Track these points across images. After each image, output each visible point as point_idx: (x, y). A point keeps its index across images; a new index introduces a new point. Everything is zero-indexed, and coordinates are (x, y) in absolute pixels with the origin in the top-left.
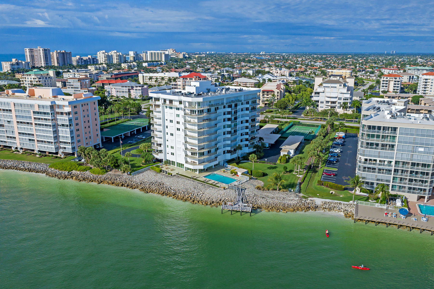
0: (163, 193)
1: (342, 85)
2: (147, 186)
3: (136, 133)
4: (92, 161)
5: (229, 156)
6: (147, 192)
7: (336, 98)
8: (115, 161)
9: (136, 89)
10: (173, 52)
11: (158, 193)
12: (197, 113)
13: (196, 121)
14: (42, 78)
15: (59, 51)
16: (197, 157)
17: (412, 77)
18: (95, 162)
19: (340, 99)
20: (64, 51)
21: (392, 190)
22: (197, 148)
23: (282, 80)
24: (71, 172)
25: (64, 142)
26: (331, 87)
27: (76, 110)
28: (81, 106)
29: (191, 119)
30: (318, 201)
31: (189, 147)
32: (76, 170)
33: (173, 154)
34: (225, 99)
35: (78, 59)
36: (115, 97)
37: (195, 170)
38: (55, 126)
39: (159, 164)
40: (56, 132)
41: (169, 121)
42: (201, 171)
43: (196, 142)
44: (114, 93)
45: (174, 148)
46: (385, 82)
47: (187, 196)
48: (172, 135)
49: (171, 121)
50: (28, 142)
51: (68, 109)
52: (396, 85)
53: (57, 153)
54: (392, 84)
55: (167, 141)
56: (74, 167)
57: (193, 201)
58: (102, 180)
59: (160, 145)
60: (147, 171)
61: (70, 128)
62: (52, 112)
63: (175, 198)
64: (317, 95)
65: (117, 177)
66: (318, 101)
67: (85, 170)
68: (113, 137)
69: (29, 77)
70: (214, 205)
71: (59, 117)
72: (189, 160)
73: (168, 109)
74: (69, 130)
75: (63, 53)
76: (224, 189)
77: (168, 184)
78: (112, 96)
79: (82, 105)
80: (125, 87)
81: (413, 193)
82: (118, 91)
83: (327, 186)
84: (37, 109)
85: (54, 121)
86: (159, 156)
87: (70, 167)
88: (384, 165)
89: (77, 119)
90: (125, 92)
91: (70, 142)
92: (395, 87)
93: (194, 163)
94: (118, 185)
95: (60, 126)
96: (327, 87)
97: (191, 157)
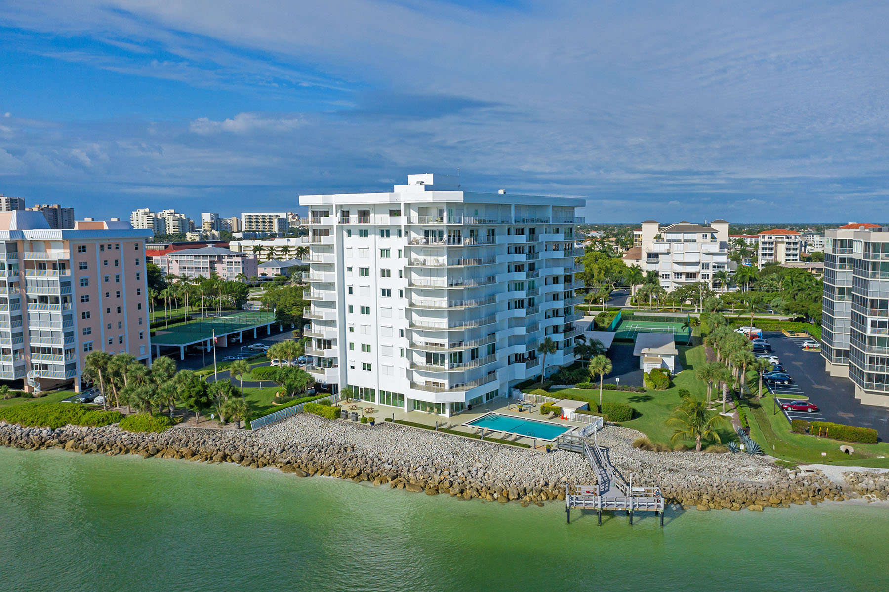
0: (359, 474)
1: (708, 237)
2: (304, 456)
3: (241, 341)
4: (127, 391)
5: (522, 372)
6: (308, 475)
7: (697, 264)
8: (198, 388)
9: (228, 262)
11: (343, 473)
12: (445, 236)
13: (444, 260)
15: (44, 206)
16: (447, 367)
17: (803, 243)
18: (139, 395)
19: (705, 266)
20: (56, 206)
22: (446, 341)
24: (62, 429)
25: (45, 350)
26: (685, 241)
27: (83, 257)
28: (98, 248)
29: (427, 258)
31: (419, 340)
32: (78, 423)
33: (367, 367)
34: (513, 208)
36: (178, 277)
37: (439, 407)
38: (18, 303)
39: (329, 397)
40: (19, 320)
41: (356, 271)
42: (457, 408)
43: (442, 323)
44: (175, 270)
45: (373, 348)
46: (767, 246)
47: (437, 477)
48: (365, 310)
49: (364, 272)
51: (59, 254)
52: (792, 252)
53: (19, 384)
54: (782, 249)
55: (351, 329)
56: (70, 415)
57: (462, 492)
58: (158, 447)
59: (328, 344)
60: (295, 416)
61: (64, 308)
62: (13, 261)
63: (400, 486)
64: (652, 259)
65: (206, 436)
66: (656, 274)
67: (103, 421)
68: (182, 346)
70: (531, 500)
71: (32, 276)
72: (419, 379)
73: (355, 237)
74: (59, 312)
75: (55, 210)
76: (549, 451)
77: (368, 446)
78: (172, 277)
79: (102, 246)
80: (203, 256)
82: (184, 268)
83: (824, 435)
85: (18, 289)
86: (326, 376)
87: (57, 415)
89: (84, 283)
90: (203, 268)
91: (61, 346)
92: (789, 255)
93: (436, 387)
94: (211, 458)
95: (35, 301)
96: (674, 241)
97: (427, 368)
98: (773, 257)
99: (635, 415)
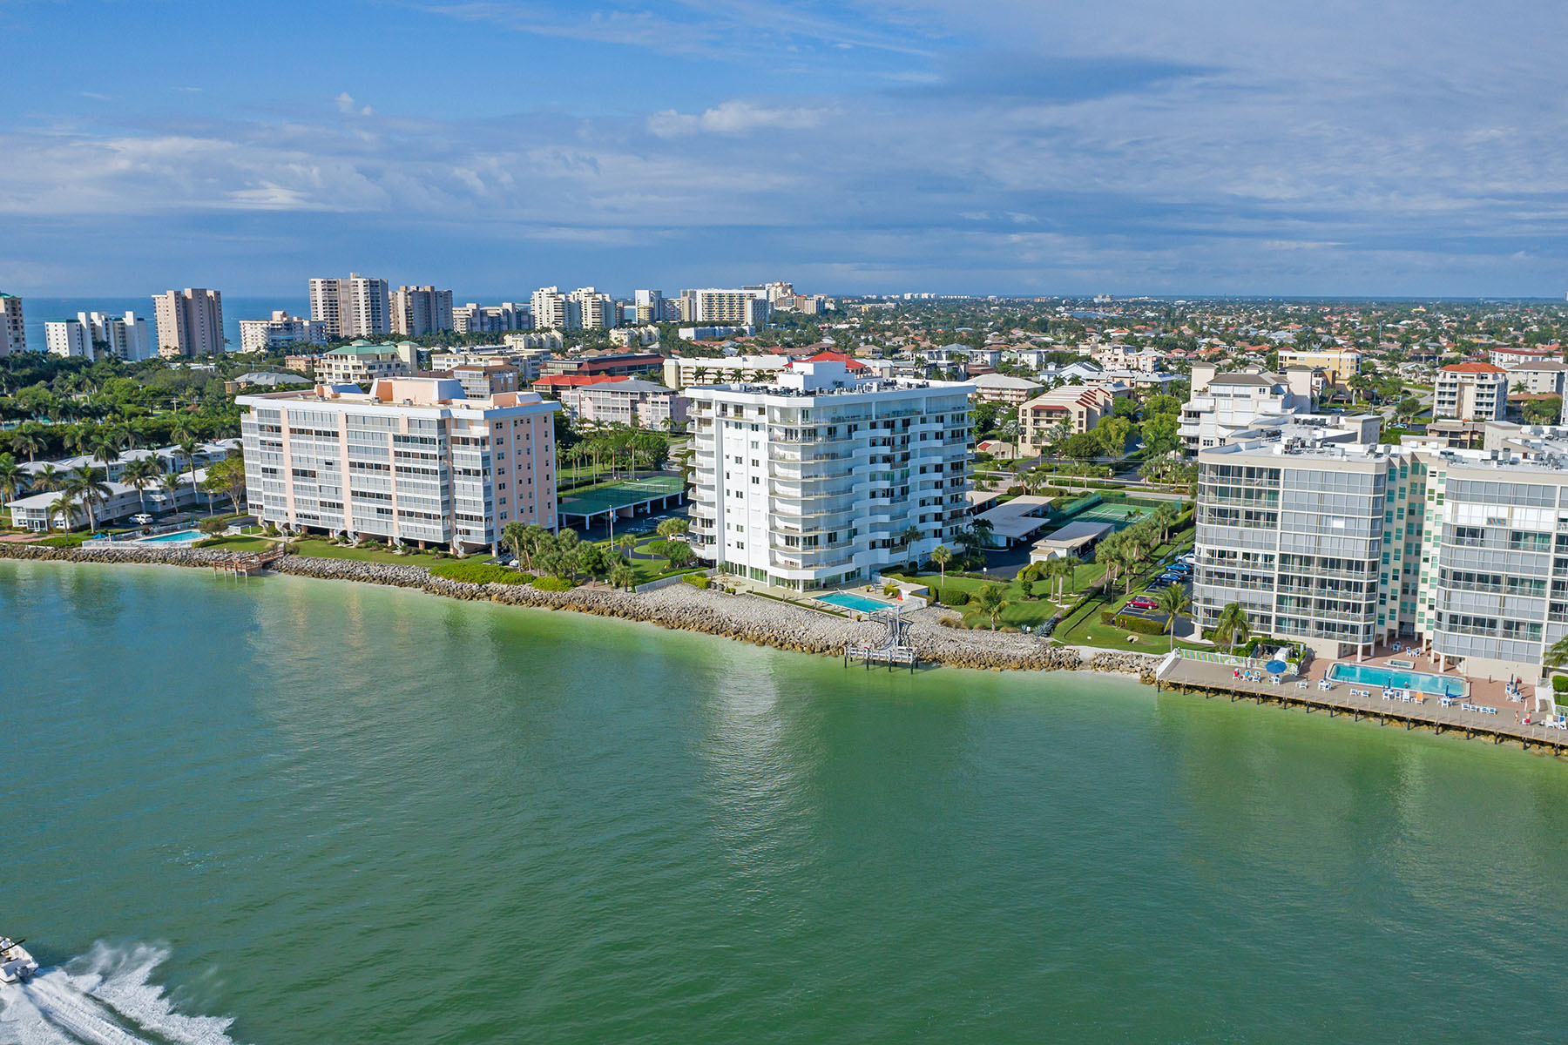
0: (710, 629)
1: (1268, 390)
2: (673, 615)
3: (649, 512)
4: (538, 557)
5: (884, 557)
6: (673, 628)
8: (595, 556)
9: (653, 402)
10: (784, 292)
11: (699, 628)
12: (799, 436)
13: (798, 455)
14: (377, 366)
15: (412, 288)
16: (800, 548)
18: (548, 560)
20: (428, 289)
21: (1277, 630)
22: (799, 526)
23: (1117, 380)
24: (487, 585)
25: (467, 517)
26: (1235, 396)
27: (500, 433)
28: (513, 424)
29: (786, 452)
30: (1087, 652)
31: (780, 524)
32: (499, 581)
33: (740, 546)
35: (471, 311)
36: (591, 422)
37: (793, 583)
38: (446, 474)
39: (706, 571)
40: (447, 489)
41: (732, 459)
42: (810, 586)
43: (797, 510)
44: (588, 411)
45: (745, 529)
46: (1447, 389)
47: (767, 634)
48: (739, 495)
49: (739, 460)
50: (375, 516)
51: (480, 431)
52: (1485, 400)
53: (445, 547)
54: (1470, 394)
55: (729, 511)
56: (493, 574)
57: (782, 645)
58: (562, 602)
59: (710, 523)
60: (674, 584)
61: (484, 480)
62: (442, 437)
63: (738, 639)
64: (1193, 420)
65: (600, 597)
66: (1195, 440)
67: (519, 580)
68: (587, 516)
69: (342, 363)
70: (831, 653)
71: (457, 450)
72: (780, 558)
73: (732, 428)
74: (481, 484)
75: (426, 294)
76: (859, 620)
77: (724, 611)
78: (584, 421)
79: (516, 422)
80: (622, 393)
81: (1330, 637)
82: (599, 407)
83: (1123, 626)
84: (403, 431)
85: (446, 462)
86: (705, 552)
87: (482, 574)
89: (501, 456)
90: (622, 409)
91: (482, 514)
92: (1481, 404)
93: (792, 566)
94: (603, 613)
95: (460, 473)
96: (1220, 395)
97: (787, 550)
98: (1456, 406)
99: (969, 600)
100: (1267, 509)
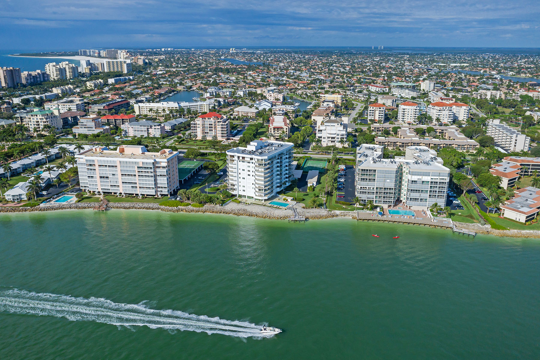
0: (249, 215)
1: (340, 124)
2: (237, 212)
5: (279, 190)
6: (239, 216)
7: (335, 134)
8: (210, 198)
10: (127, 54)
11: (246, 215)
12: (263, 165)
13: (263, 170)
16: (263, 192)
17: (394, 100)
19: (338, 135)
21: (375, 203)
22: (263, 186)
25: (162, 187)
26: (331, 126)
27: (169, 164)
29: (259, 169)
30: (338, 212)
31: (257, 186)
33: (244, 191)
34: (277, 155)
35: (26, 75)
37: (261, 200)
38: (155, 176)
39: (236, 198)
40: (155, 180)
41: (241, 170)
42: (265, 200)
43: (262, 183)
45: (245, 187)
46: (372, 112)
47: (264, 215)
48: (244, 178)
49: (243, 170)
51: (165, 164)
52: (381, 114)
53: (156, 195)
54: (377, 113)
55: (240, 182)
56: (178, 204)
57: (270, 218)
58: (204, 211)
59: (234, 185)
60: (230, 203)
61: (167, 177)
62: (154, 167)
63: (258, 217)
64: (320, 132)
65: (213, 208)
66: (321, 137)
67: (186, 205)
69: (35, 117)
70: (282, 219)
71: (157, 170)
72: (257, 194)
75: (11, 70)
76: (285, 210)
77: (249, 209)
79: (171, 160)
81: (386, 204)
83: (341, 204)
84: (141, 165)
85: (155, 173)
86: (234, 193)
88: (370, 190)
89: (169, 170)
91: (166, 186)
93: (261, 196)
94: (217, 213)
95: (159, 176)
96: (327, 126)
97: (259, 192)
99: (304, 200)
100: (373, 178)
